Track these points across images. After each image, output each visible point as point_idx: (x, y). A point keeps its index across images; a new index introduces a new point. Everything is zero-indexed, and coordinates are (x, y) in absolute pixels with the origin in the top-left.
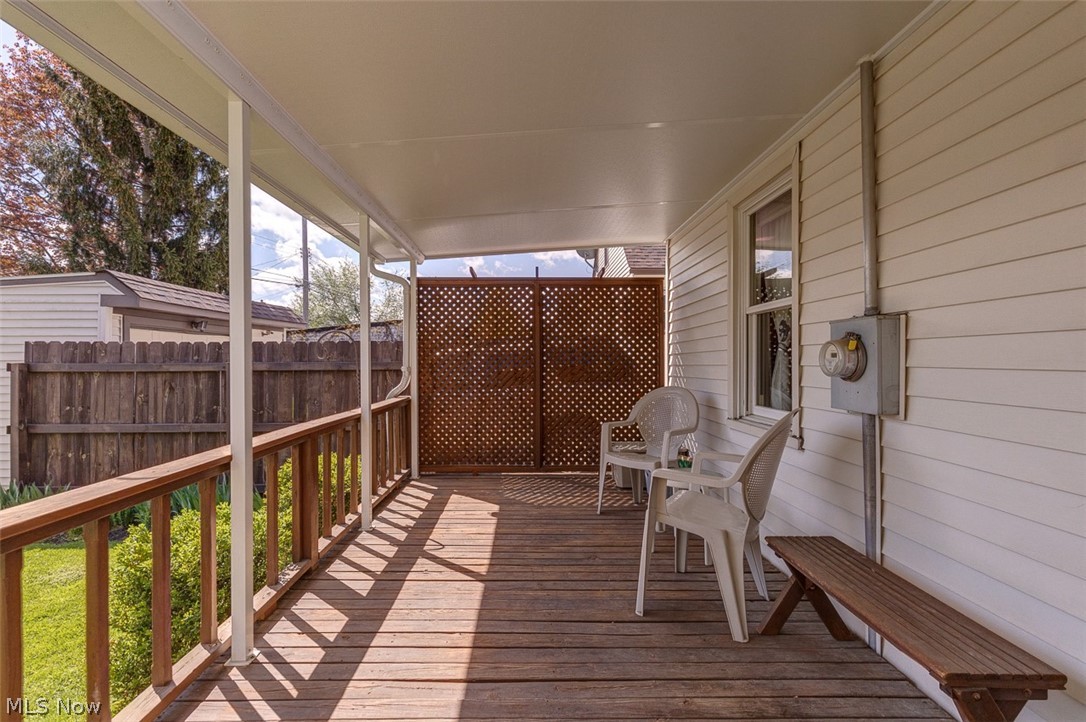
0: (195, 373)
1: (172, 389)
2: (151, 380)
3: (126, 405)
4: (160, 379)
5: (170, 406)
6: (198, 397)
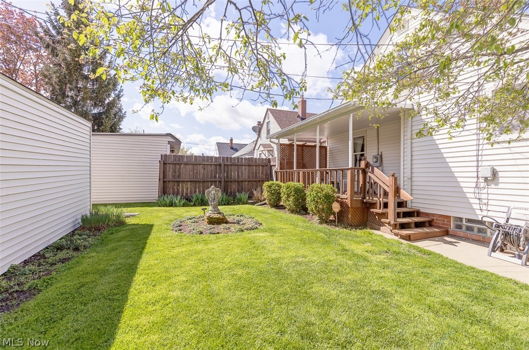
0: (211, 165)
1: (204, 169)
2: (199, 166)
3: (191, 173)
4: (201, 166)
5: (204, 174)
6: (212, 172)
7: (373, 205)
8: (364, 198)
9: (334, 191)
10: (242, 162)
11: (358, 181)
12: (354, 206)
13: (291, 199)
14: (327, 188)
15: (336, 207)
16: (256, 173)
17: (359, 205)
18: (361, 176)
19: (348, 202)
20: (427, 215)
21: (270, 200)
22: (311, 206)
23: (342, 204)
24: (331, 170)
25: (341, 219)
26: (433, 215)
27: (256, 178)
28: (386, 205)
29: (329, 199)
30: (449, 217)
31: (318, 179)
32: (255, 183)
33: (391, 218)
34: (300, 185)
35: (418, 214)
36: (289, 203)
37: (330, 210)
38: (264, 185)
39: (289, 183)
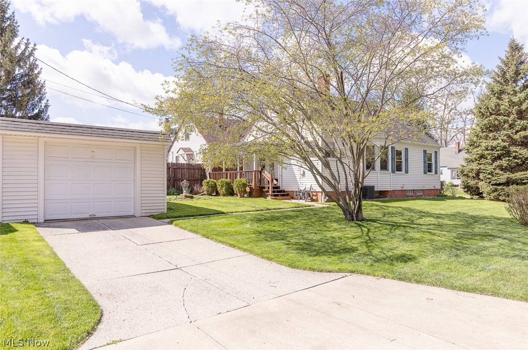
7: (264, 188)
8: (261, 185)
9: (247, 182)
10: (184, 166)
11: (258, 177)
12: (256, 189)
13: (224, 188)
14: (244, 180)
15: (248, 189)
16: (194, 174)
17: (258, 188)
18: (259, 174)
19: (253, 187)
20: (287, 191)
21: (208, 191)
22: (236, 190)
23: (251, 188)
24: (245, 172)
25: (251, 195)
26: (289, 191)
27: (194, 177)
28: (269, 188)
29: (244, 185)
30: (293, 191)
31: (238, 177)
32: (193, 182)
33: (270, 193)
34: (228, 180)
35: (284, 191)
36: (222, 191)
37: (245, 192)
38: (204, 182)
39: (223, 179)
